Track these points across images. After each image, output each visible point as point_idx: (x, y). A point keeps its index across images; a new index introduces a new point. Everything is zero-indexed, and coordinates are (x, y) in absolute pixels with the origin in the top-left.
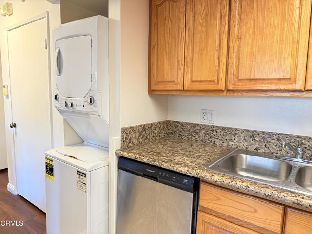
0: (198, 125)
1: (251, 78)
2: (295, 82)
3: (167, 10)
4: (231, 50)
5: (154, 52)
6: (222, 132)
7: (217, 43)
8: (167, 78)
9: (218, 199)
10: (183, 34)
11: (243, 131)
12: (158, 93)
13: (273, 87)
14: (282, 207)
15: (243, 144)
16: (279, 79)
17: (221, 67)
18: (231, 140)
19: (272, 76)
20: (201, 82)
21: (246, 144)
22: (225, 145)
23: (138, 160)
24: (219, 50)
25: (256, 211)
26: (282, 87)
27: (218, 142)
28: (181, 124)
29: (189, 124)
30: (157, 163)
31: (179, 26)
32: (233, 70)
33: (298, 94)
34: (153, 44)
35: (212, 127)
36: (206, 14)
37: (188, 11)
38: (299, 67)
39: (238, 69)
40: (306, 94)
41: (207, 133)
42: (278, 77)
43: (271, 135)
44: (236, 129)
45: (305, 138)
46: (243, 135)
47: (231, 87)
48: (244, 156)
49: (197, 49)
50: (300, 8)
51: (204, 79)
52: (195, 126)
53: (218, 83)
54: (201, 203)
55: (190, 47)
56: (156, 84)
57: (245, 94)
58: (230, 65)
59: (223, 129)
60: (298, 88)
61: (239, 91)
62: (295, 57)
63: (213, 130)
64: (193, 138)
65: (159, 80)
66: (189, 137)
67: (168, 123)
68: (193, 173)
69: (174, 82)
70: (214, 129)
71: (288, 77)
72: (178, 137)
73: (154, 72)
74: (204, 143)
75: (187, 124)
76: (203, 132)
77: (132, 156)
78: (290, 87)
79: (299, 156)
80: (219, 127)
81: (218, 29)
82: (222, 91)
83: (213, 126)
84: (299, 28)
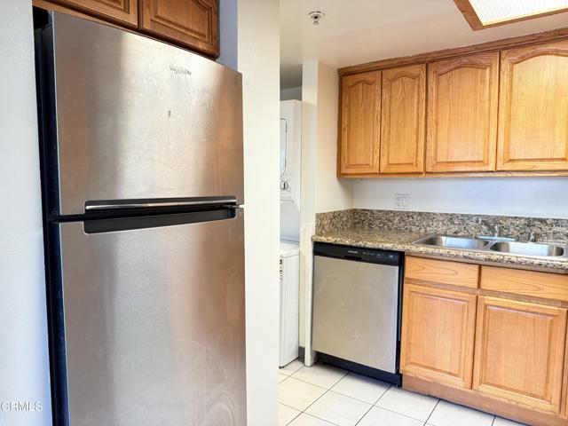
0: (391, 211)
1: (449, 160)
2: (488, 164)
3: (361, 92)
4: (429, 134)
5: (345, 134)
6: (419, 218)
7: (415, 127)
8: (361, 161)
9: (424, 268)
10: (379, 117)
11: (441, 215)
12: (348, 177)
13: (469, 169)
14: (477, 266)
15: (442, 229)
16: (474, 162)
17: (419, 150)
18: (429, 226)
19: (468, 159)
20: (398, 164)
21: (445, 228)
22: (423, 231)
23: (340, 243)
24: (417, 134)
25: (457, 273)
26: (477, 169)
27: (414, 229)
28: (372, 212)
29: (381, 211)
30: (361, 244)
31: (374, 109)
32: (431, 153)
33: (490, 174)
34: (343, 125)
35: (407, 212)
36: (404, 99)
37: (384, 94)
38: (490, 151)
39: (436, 152)
40: (497, 175)
41: (402, 220)
42: (473, 159)
43: (470, 217)
44: (434, 214)
45: (502, 218)
46: (441, 219)
47: (429, 170)
48: (444, 238)
49: (394, 132)
50: (490, 100)
51: (401, 162)
52: (387, 213)
53: (416, 166)
54: (406, 275)
55: (386, 131)
56: (347, 168)
57: (443, 176)
58: (428, 148)
59: (420, 214)
60: (490, 169)
61: (437, 173)
62: (486, 141)
63: (408, 217)
64: (386, 227)
65: (351, 163)
66: (381, 225)
67: (354, 211)
68: (399, 248)
69: (369, 165)
70: (409, 215)
71: (481, 159)
72: (366, 227)
73: (345, 154)
74: (398, 230)
75: (378, 211)
76: (397, 219)
77: (331, 240)
78: (483, 169)
79: (496, 234)
80: (415, 213)
81: (415, 113)
82: (421, 173)
83: (409, 212)
84: (489, 117)
